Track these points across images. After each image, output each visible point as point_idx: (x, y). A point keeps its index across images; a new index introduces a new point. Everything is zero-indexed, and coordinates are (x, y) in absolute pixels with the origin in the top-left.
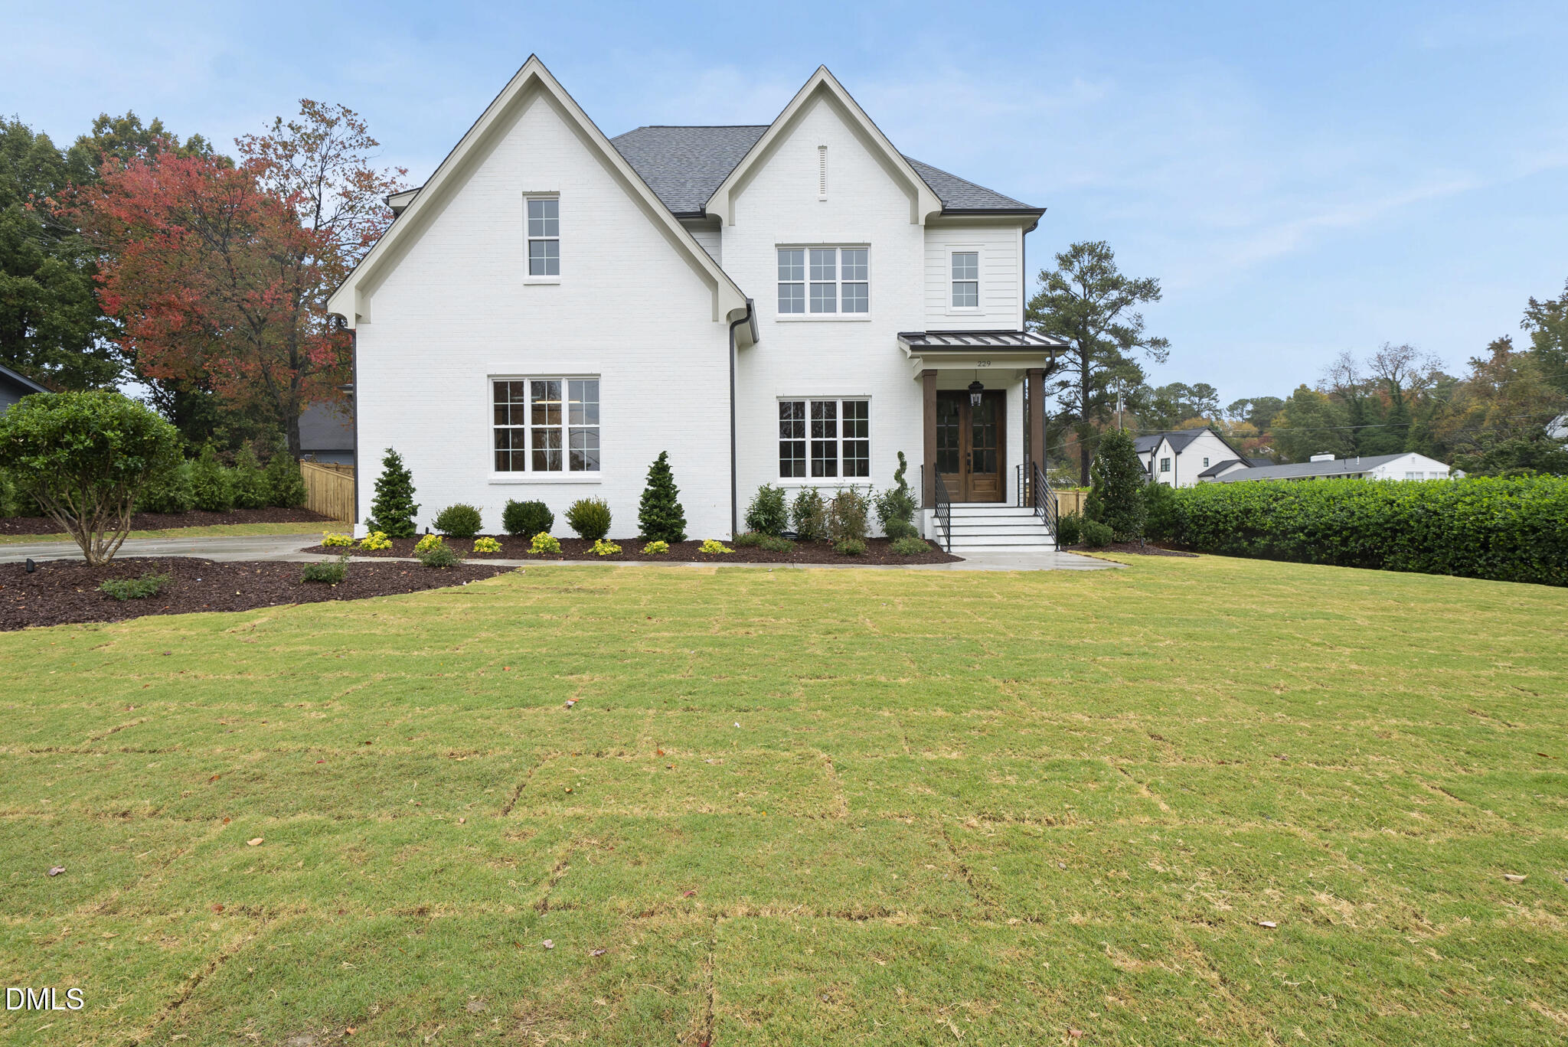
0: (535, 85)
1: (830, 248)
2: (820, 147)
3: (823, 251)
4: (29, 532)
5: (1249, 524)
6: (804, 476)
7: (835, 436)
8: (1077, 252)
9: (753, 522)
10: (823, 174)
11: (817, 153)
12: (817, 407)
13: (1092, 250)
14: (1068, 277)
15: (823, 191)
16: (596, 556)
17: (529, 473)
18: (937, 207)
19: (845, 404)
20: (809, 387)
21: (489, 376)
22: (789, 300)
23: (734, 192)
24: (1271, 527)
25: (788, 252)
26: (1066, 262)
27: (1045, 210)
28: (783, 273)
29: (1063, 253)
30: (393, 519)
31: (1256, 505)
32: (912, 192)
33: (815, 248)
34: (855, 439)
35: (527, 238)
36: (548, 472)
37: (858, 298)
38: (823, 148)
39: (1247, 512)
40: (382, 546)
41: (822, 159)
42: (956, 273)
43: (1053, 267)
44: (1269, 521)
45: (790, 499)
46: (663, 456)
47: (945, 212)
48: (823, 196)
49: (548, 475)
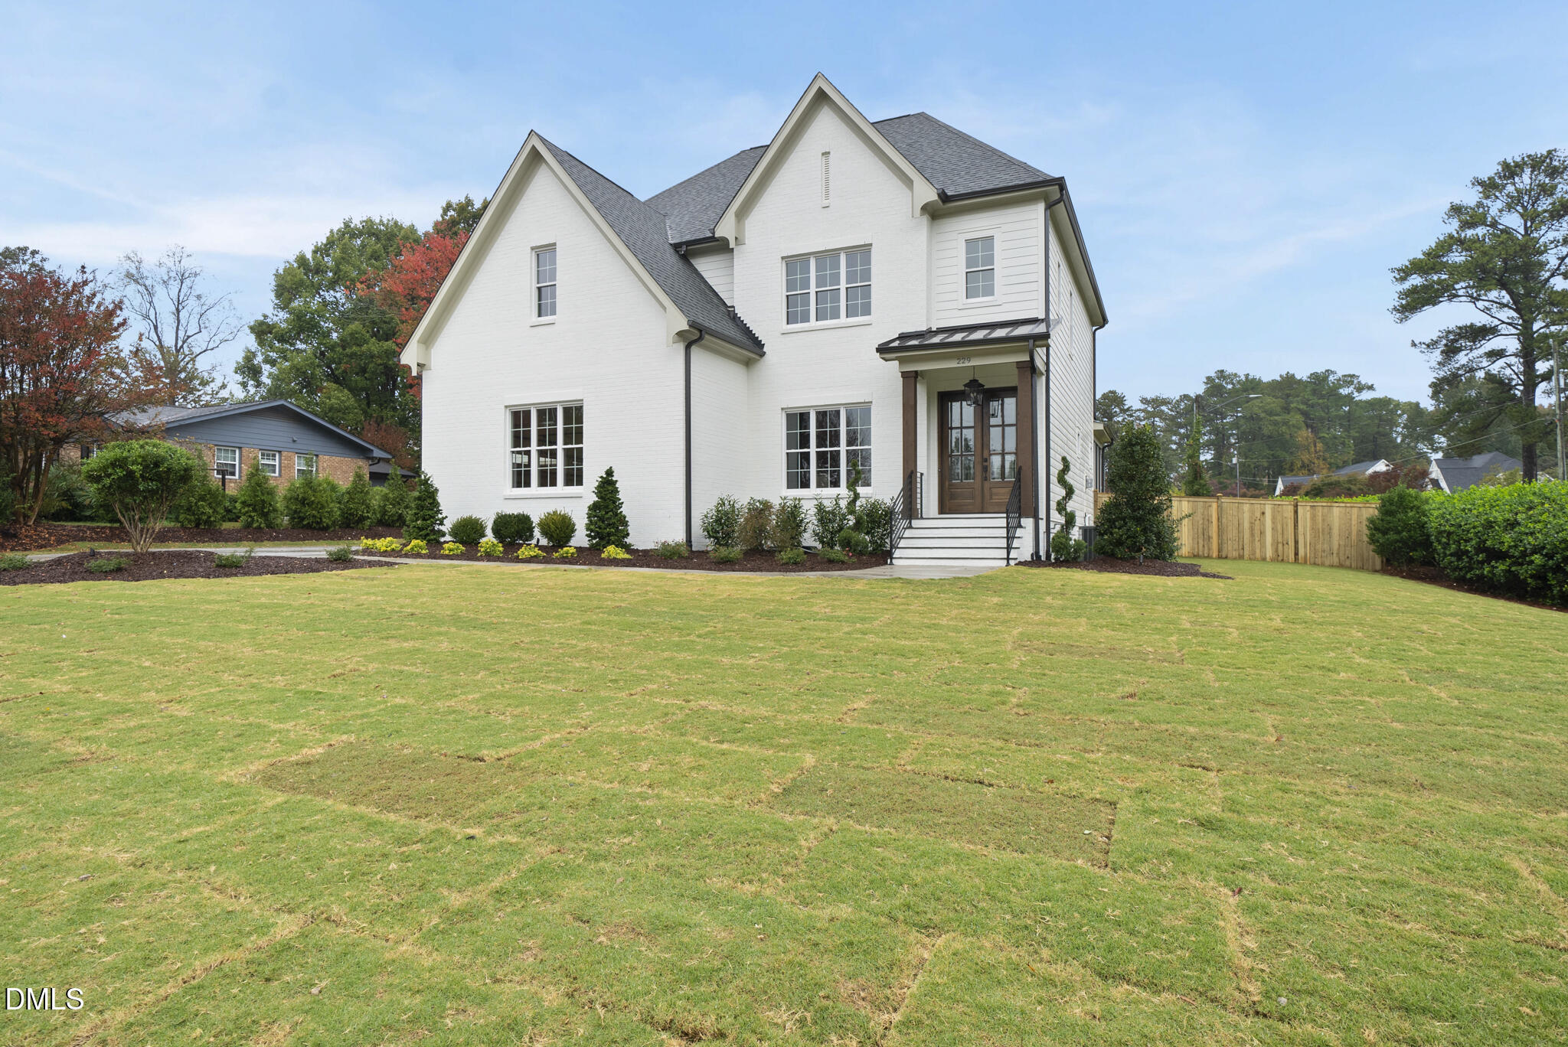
0: (533, 158)
1: (834, 254)
2: (823, 154)
3: (827, 258)
5: (1489, 543)
6: (809, 487)
7: (838, 445)
8: (1511, 171)
9: (711, 532)
10: (827, 179)
11: (819, 161)
12: (822, 416)
13: (1536, 163)
14: (1495, 207)
15: (827, 197)
18: (930, 195)
20: (812, 398)
21: (506, 407)
22: (795, 312)
23: (742, 214)
24: (1510, 547)
25: (795, 264)
26: (1489, 187)
28: (790, 285)
29: (1484, 176)
30: (419, 528)
33: (817, 254)
35: (535, 285)
37: (860, 303)
38: (826, 154)
39: (1489, 525)
40: (389, 549)
41: (827, 164)
42: (970, 262)
43: (1471, 197)
44: (1508, 538)
45: (809, 511)
46: (610, 473)
48: (826, 203)
49: (548, 490)
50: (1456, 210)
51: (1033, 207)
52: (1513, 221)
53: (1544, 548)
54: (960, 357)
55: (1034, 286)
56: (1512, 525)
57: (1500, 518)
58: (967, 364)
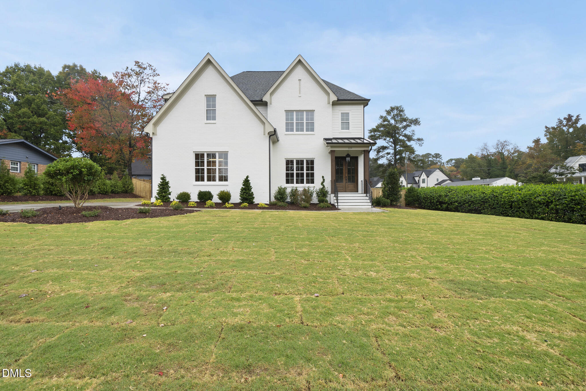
0: (209, 62)
1: (302, 111)
2: (299, 80)
3: (300, 112)
4: (47, 200)
5: (441, 200)
6: (294, 183)
7: (303, 171)
8: (392, 109)
9: (276, 198)
10: (300, 88)
11: (298, 82)
12: (298, 162)
13: (397, 108)
14: (389, 118)
15: (300, 93)
16: (226, 208)
17: (206, 182)
18: (335, 99)
19: (307, 161)
20: (295, 156)
21: (194, 152)
22: (289, 128)
23: (272, 94)
24: (447, 201)
25: (289, 112)
26: (388, 112)
27: (370, 99)
28: (287, 119)
29: (388, 110)
30: (163, 196)
31: (443, 194)
32: (328, 94)
33: (297, 111)
34: (310, 172)
35: (206, 109)
36: (212, 182)
37: (311, 127)
38: (300, 80)
39: (440, 196)
40: (160, 204)
41: (300, 83)
42: (342, 119)
43: (384, 114)
44: (447, 199)
45: (289, 191)
46: (247, 177)
47: (338, 100)
48: (300, 95)
49: (212, 183)
50: (381, 117)
51: (360, 106)
52: (393, 122)
53: (458, 201)
54: (349, 147)
55: (360, 129)
56: (446, 196)
57: (443, 195)
58: (351, 149)
